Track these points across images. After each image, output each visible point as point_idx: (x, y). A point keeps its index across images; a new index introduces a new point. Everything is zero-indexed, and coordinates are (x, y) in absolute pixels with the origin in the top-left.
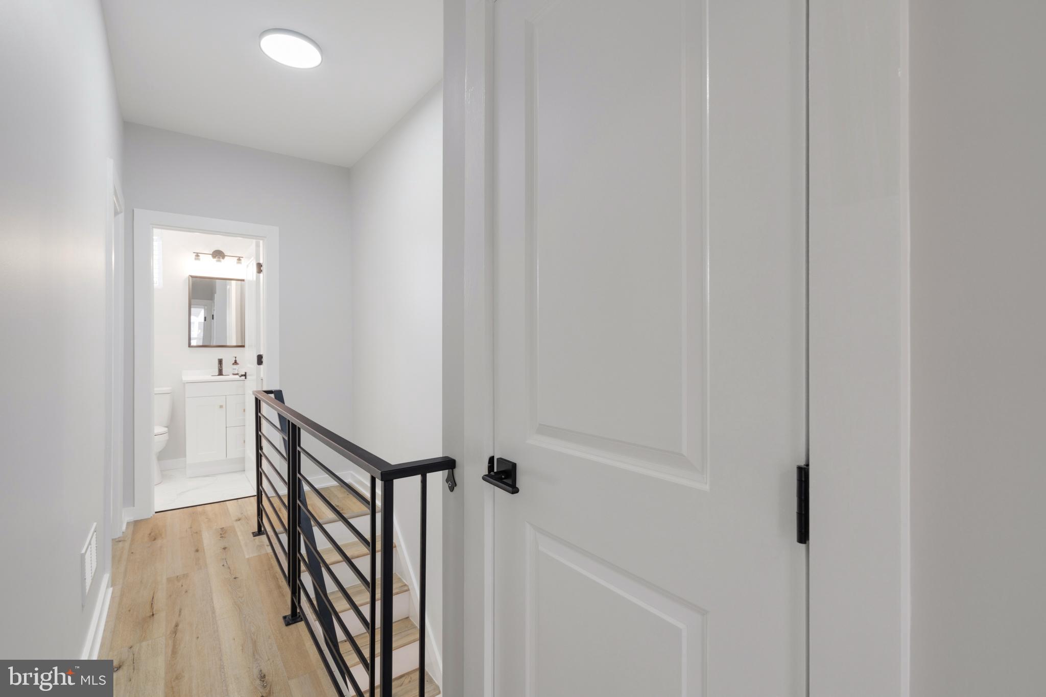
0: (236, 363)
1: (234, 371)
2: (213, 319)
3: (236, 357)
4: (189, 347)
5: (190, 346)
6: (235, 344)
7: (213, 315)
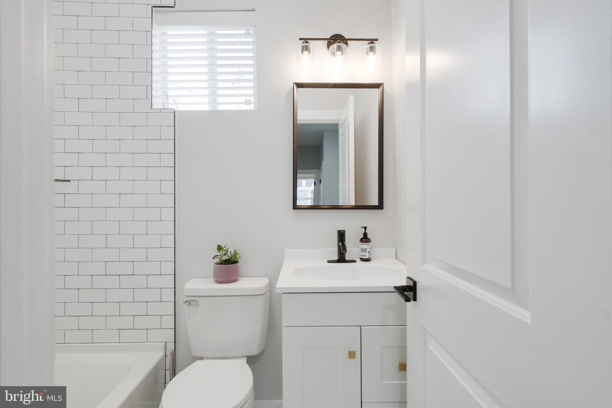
0: (365, 239)
1: (364, 254)
2: (320, 183)
3: (365, 228)
4: (294, 209)
5: (295, 207)
6: (353, 203)
7: (320, 180)
